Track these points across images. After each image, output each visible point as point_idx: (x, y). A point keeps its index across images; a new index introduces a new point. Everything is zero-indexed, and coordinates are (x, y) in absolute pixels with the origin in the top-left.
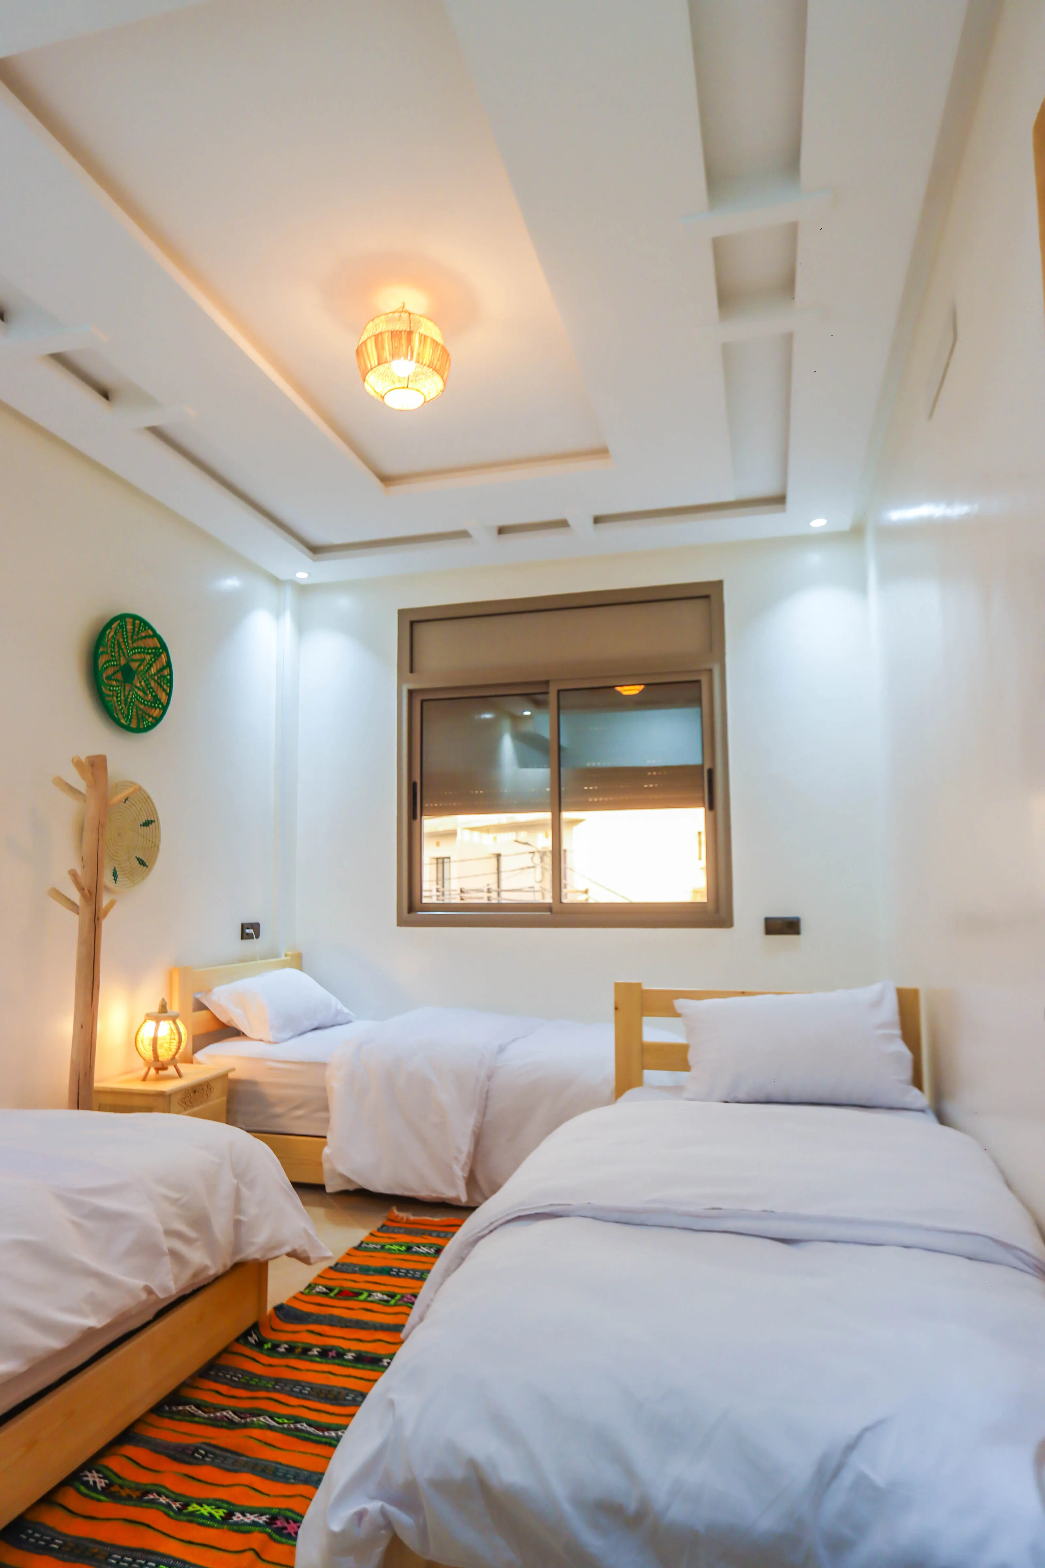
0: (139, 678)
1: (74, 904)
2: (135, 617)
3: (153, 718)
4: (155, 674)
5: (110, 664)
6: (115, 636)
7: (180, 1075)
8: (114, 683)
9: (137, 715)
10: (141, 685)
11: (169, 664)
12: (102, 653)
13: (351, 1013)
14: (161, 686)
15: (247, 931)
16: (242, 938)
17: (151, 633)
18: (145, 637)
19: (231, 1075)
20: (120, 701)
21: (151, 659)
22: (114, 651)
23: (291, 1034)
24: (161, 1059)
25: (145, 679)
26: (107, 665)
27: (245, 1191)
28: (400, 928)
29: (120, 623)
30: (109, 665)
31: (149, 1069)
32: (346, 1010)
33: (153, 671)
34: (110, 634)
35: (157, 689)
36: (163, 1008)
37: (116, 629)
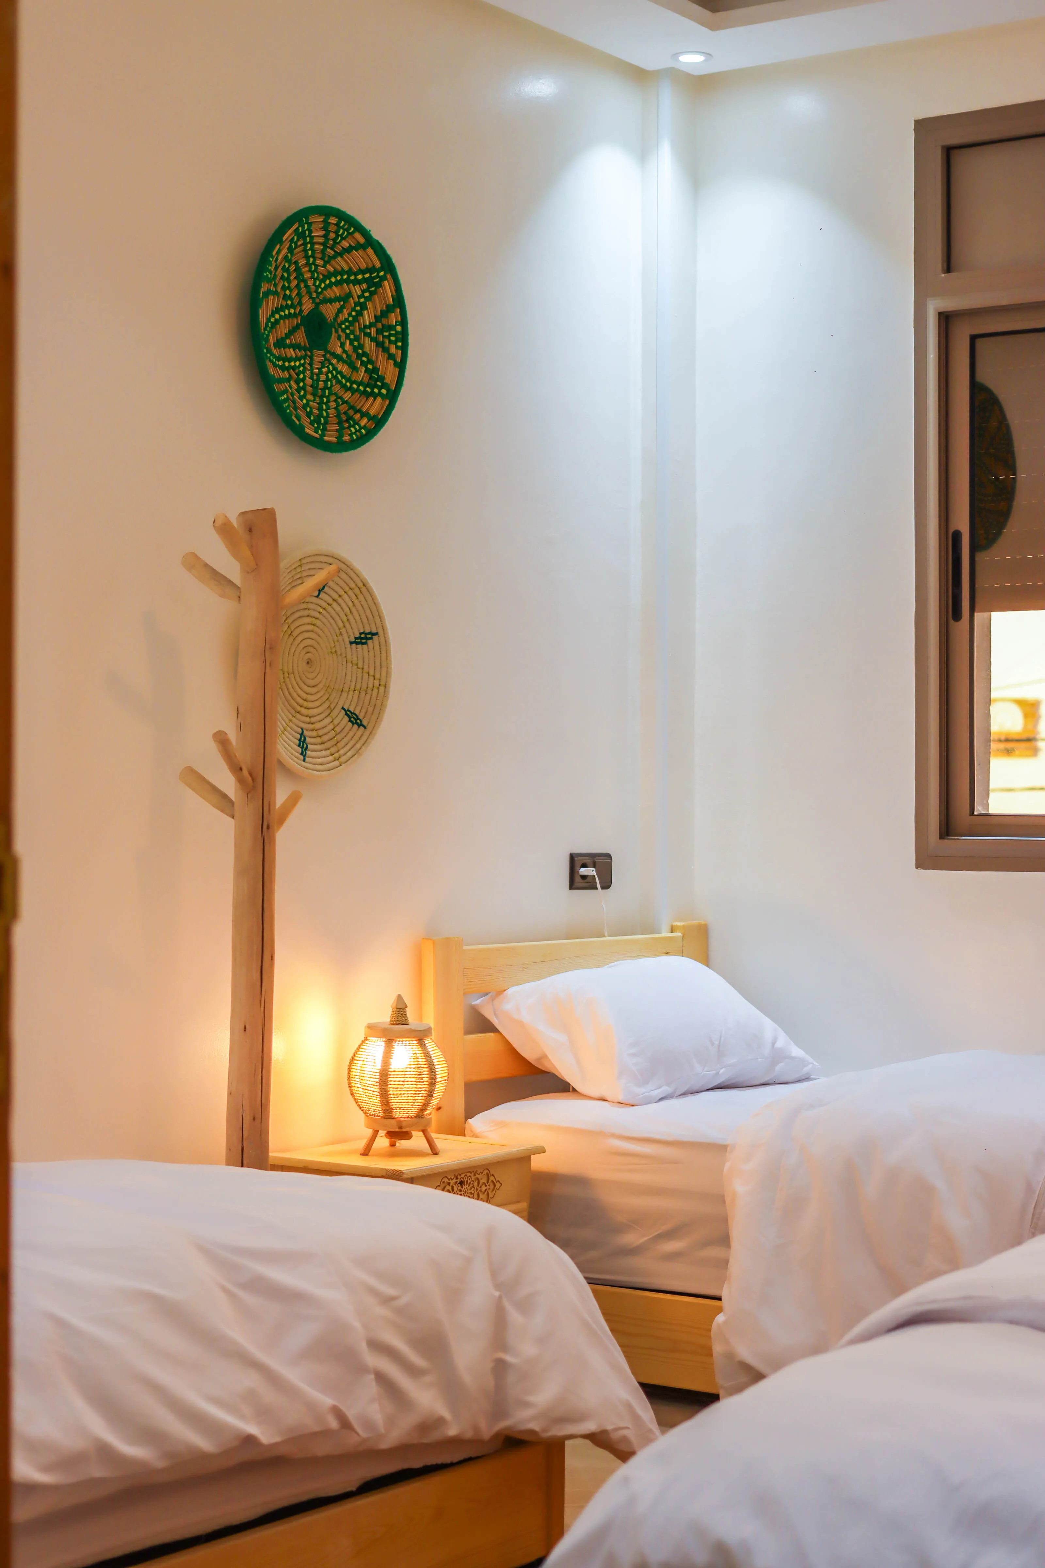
0: (339, 338)
1: (225, 796)
2: (327, 212)
3: (371, 418)
4: (371, 325)
5: (282, 313)
6: (289, 255)
7: (435, 1152)
8: (291, 353)
9: (338, 416)
10: (344, 351)
11: (399, 301)
12: (267, 294)
13: (809, 1058)
14: (386, 350)
15: (583, 871)
16: (572, 886)
17: (362, 240)
18: (348, 250)
19: (538, 1163)
20: (303, 388)
21: (363, 291)
22: (289, 288)
23: (665, 1090)
24: (397, 1114)
25: (352, 337)
26: (277, 316)
27: (514, 1316)
28: (921, 871)
29: (298, 228)
30: (281, 316)
31: (376, 1133)
32: (796, 1052)
33: (367, 318)
34: (281, 252)
35: (377, 356)
36: (400, 1015)
37: (292, 241)
